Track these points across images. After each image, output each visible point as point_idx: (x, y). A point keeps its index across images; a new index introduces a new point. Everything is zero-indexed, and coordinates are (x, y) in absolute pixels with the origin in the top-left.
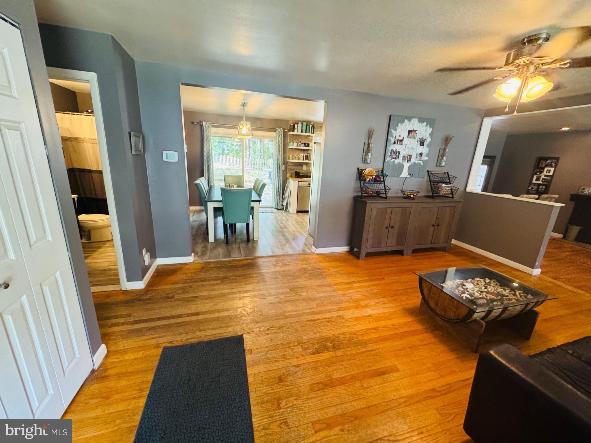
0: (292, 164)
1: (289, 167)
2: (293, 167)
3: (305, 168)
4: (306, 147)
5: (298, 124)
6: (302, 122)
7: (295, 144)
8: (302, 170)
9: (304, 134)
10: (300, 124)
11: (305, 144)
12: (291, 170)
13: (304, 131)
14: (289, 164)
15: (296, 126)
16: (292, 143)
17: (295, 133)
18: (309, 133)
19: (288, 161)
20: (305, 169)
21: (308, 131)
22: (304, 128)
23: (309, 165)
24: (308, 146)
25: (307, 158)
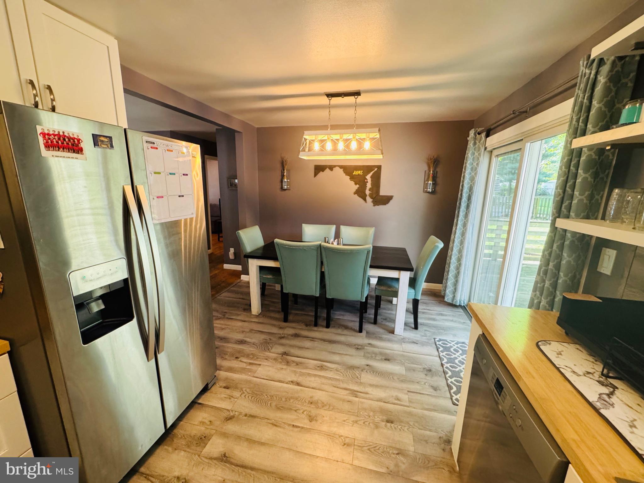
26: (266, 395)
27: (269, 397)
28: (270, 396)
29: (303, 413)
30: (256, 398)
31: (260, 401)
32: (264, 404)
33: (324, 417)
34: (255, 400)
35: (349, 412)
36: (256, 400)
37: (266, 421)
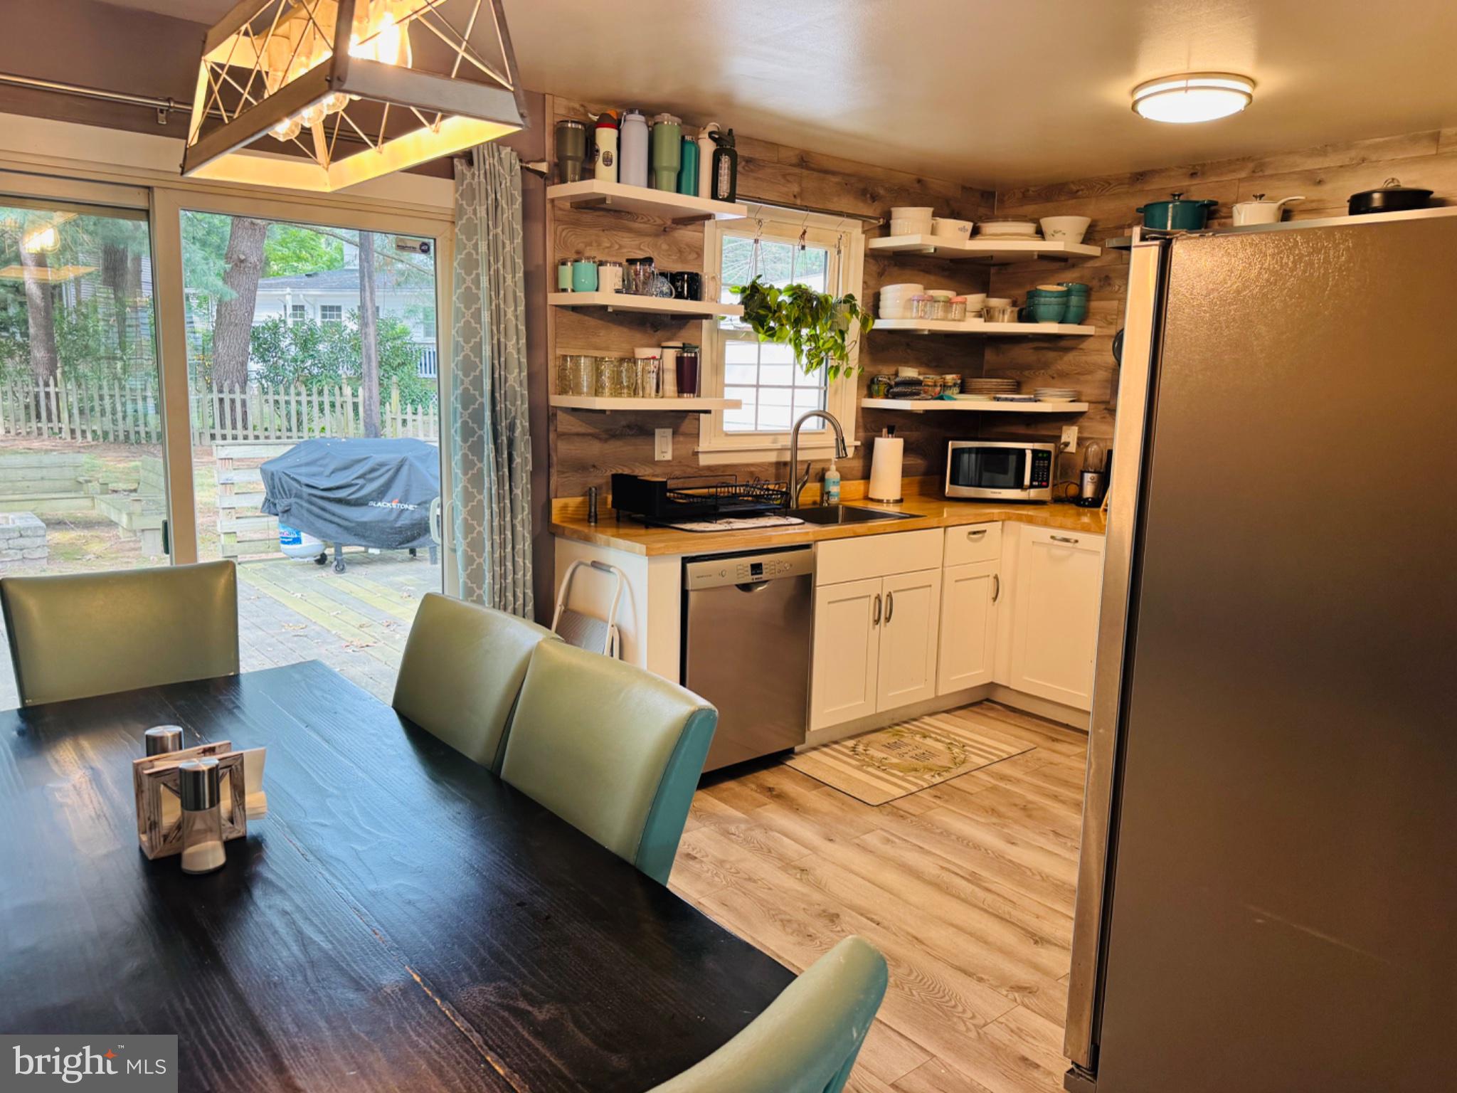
0: (582, 428)
1: (563, 449)
2: (592, 449)
3: (664, 448)
4: (679, 296)
5: (617, 125)
6: (650, 112)
7: (612, 275)
8: (655, 463)
9: (666, 197)
10: (636, 129)
11: (674, 278)
12: (582, 467)
13: (668, 177)
14: (565, 423)
15: (605, 139)
16: (586, 267)
17: (603, 184)
18: (696, 194)
19: (557, 400)
20: (668, 457)
21: (688, 180)
22: (669, 156)
23: (686, 426)
24: (695, 293)
25: (688, 378)
26: (912, 995)
27: (907, 989)
28: (903, 989)
29: (843, 931)
30: (943, 1000)
31: (936, 990)
32: (926, 980)
33: (804, 909)
34: (947, 998)
35: (745, 894)
36: (944, 996)
37: (934, 953)
